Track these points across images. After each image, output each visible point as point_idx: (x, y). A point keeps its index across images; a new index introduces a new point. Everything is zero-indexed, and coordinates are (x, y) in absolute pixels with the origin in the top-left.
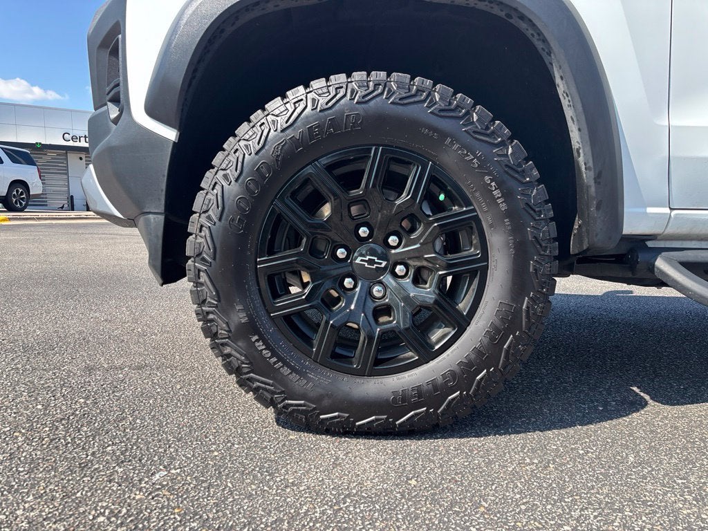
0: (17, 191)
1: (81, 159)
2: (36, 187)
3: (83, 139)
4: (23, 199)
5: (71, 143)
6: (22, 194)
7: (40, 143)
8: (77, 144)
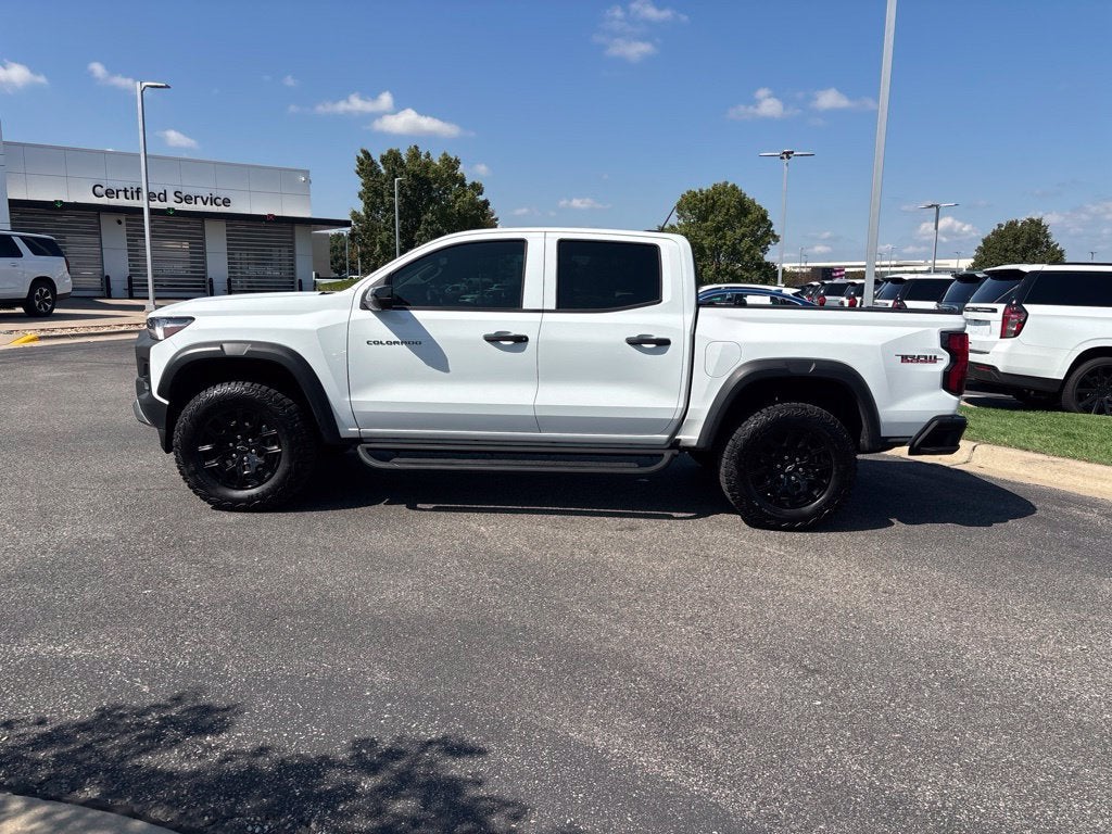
0: (41, 291)
1: (120, 222)
2: (64, 285)
3: (121, 194)
4: (48, 301)
5: (104, 201)
6: (47, 294)
7: (61, 202)
8: (113, 202)
